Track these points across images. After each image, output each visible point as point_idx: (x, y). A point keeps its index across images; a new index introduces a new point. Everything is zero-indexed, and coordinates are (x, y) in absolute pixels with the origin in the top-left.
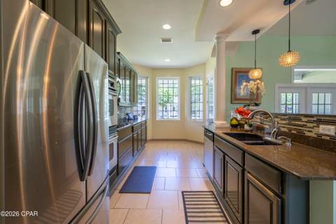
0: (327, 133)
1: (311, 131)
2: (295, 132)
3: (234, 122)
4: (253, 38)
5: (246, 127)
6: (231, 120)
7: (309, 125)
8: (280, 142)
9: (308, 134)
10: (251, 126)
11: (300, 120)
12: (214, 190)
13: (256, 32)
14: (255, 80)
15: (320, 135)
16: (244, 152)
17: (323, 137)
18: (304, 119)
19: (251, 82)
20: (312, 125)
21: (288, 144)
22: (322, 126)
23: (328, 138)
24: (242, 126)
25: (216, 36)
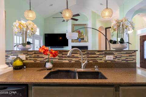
0: (110, 59)
1: (102, 60)
2: (92, 62)
7: (100, 56)
9: (99, 61)
11: (95, 54)
15: (106, 61)
17: (108, 62)
20: (102, 56)
22: (107, 56)
23: (110, 62)
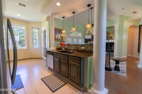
0: (83, 48)
1: (80, 48)
2: (77, 49)
3: (58, 48)
4: (63, 19)
5: (63, 49)
6: (57, 47)
8: (74, 52)
10: (65, 48)
12: (53, 73)
13: (64, 17)
14: (64, 34)
16: (68, 56)
18: (79, 46)
19: (63, 34)
21: (76, 52)
23: (83, 50)
24: (61, 49)
25: (51, 14)
